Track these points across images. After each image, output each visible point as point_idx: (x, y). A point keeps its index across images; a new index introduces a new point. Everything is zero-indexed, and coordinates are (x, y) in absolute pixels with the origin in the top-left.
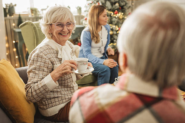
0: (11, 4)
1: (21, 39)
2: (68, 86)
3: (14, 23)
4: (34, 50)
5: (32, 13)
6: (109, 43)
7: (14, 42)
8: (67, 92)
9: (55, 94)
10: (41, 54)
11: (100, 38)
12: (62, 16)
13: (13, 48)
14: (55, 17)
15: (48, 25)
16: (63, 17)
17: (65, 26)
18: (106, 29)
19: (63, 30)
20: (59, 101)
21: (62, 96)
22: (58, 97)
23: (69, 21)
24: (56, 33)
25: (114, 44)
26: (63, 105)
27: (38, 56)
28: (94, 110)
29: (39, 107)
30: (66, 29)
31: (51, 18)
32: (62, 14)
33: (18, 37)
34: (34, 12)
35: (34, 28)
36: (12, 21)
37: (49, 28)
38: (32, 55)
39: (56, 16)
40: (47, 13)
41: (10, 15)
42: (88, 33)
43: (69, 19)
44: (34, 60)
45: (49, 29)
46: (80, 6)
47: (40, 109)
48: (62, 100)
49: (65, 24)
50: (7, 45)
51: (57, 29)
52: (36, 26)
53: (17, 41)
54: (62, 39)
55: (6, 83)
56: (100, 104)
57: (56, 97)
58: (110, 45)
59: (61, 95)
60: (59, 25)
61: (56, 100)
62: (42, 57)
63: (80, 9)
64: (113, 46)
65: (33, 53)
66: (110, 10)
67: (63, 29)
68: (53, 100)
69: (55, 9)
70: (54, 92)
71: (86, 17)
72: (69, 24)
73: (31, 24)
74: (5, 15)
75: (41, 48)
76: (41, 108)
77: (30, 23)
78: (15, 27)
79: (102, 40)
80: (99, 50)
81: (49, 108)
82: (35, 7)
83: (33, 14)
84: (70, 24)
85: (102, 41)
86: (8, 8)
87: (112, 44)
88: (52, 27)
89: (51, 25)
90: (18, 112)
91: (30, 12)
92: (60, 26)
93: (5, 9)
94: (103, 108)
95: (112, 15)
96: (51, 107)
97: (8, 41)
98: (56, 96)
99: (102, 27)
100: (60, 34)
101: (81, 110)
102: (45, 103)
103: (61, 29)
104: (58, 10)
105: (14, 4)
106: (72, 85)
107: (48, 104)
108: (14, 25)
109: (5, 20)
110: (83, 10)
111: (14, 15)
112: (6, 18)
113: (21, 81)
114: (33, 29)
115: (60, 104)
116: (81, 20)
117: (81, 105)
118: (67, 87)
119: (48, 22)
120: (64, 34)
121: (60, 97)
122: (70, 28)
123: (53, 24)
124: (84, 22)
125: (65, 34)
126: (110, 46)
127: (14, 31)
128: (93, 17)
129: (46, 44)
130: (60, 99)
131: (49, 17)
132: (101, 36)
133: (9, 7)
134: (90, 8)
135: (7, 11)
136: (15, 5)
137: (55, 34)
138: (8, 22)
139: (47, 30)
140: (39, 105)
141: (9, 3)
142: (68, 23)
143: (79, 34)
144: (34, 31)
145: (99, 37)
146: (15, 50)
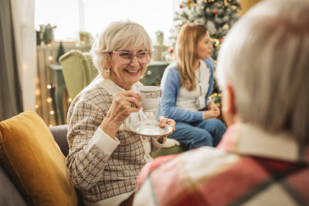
0: (49, 25)
1: (62, 82)
2: (136, 161)
3: (51, 55)
4: (77, 96)
5: (82, 40)
6: (211, 92)
7: (49, 87)
8: (134, 171)
9: (114, 174)
10: (90, 103)
11: (197, 82)
12: (130, 39)
13: (47, 98)
14: (119, 41)
15: (105, 53)
16: (133, 42)
17: (135, 57)
18: (208, 66)
19: (131, 64)
20: (119, 187)
21: (126, 179)
22: (118, 180)
23: (142, 49)
24: (119, 69)
25: (219, 95)
26: (125, 196)
27: (84, 106)
28: (178, 190)
29: (84, 198)
30: (136, 62)
31: (111, 42)
32: (132, 36)
33: (56, 78)
34: (85, 38)
35: (84, 62)
36: (48, 53)
37: (106, 59)
38: (74, 105)
39: (120, 38)
40: (105, 33)
41: (46, 43)
42: (176, 72)
43: (143, 44)
44: (77, 115)
45: (106, 61)
46: (161, 30)
47: (85, 201)
48: (125, 186)
49: (135, 53)
50: (37, 92)
51: (120, 62)
52: (86, 59)
53: (54, 86)
54: (129, 79)
55: (31, 149)
56: (188, 179)
57: (114, 181)
58: (212, 96)
59: (124, 176)
60: (123, 54)
61: (115, 185)
62: (91, 108)
63: (161, 35)
64: (217, 99)
65: (75, 102)
66: (213, 36)
67: (131, 62)
68: (108, 185)
69: (120, 27)
70: (110, 171)
71: (172, 48)
72: (142, 53)
73: (78, 56)
74: (38, 43)
75: (88, 92)
76: (87, 199)
77: (78, 53)
78: (52, 62)
79: (200, 84)
80: (195, 102)
81: (102, 199)
82: (87, 30)
83: (83, 42)
84: (144, 54)
85: (200, 87)
86: (43, 31)
87: (216, 94)
88: (111, 57)
89: (110, 53)
90: (47, 201)
91: (78, 38)
92: (126, 56)
93: (38, 33)
94: (194, 186)
95: (216, 45)
96: (105, 198)
97: (39, 86)
98: (115, 178)
99: (200, 64)
100: (126, 70)
101: (154, 195)
102: (96, 190)
103: (127, 61)
104: (124, 29)
105: (52, 25)
106: (143, 161)
107: (100, 192)
108: (50, 58)
109: (38, 51)
110: (167, 36)
111: (52, 42)
112: (39, 47)
113: (56, 148)
114: (82, 63)
115: (121, 193)
116: (163, 54)
117: (154, 186)
118: (135, 164)
119: (105, 48)
120: (131, 71)
121: (122, 180)
122: (143, 60)
123: (114, 52)
124: (168, 56)
125: (133, 71)
126: (212, 98)
127: (51, 70)
128: (188, 45)
129: (97, 85)
130: (121, 183)
131: (108, 40)
132: (198, 79)
133: (46, 29)
134: (178, 33)
135: (42, 36)
136: (55, 27)
137: (116, 71)
138: (41, 54)
139: (102, 62)
140: (85, 193)
141: (46, 24)
142: (140, 51)
143: (158, 77)
144: (83, 67)
145: (195, 79)
146: (50, 100)
